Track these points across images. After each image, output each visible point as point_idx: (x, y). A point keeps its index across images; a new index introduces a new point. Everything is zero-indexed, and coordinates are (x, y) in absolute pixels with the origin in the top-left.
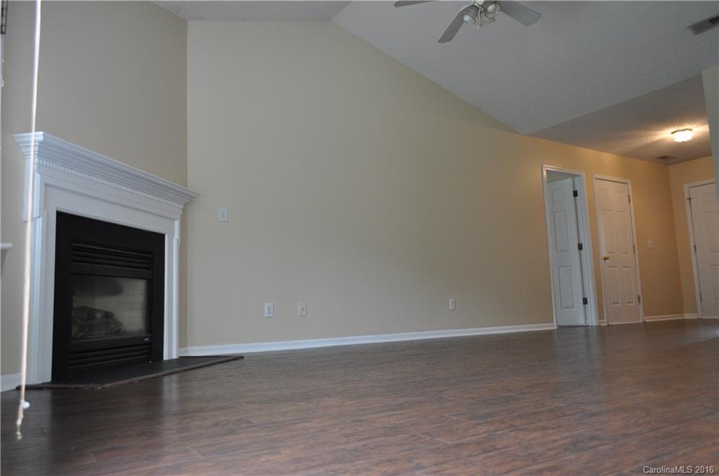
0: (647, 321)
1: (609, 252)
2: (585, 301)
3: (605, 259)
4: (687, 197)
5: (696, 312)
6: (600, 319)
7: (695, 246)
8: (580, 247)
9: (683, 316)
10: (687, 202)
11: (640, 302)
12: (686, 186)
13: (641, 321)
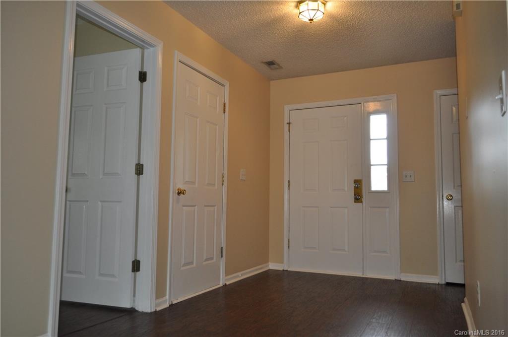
0: (228, 283)
1: (187, 182)
2: (136, 266)
3: (180, 193)
4: (286, 121)
5: (282, 262)
6: (158, 297)
7: (289, 181)
8: (139, 170)
9: (268, 266)
10: (286, 126)
11: (222, 256)
12: (287, 108)
13: (221, 285)
